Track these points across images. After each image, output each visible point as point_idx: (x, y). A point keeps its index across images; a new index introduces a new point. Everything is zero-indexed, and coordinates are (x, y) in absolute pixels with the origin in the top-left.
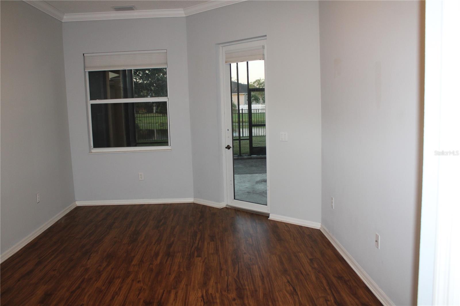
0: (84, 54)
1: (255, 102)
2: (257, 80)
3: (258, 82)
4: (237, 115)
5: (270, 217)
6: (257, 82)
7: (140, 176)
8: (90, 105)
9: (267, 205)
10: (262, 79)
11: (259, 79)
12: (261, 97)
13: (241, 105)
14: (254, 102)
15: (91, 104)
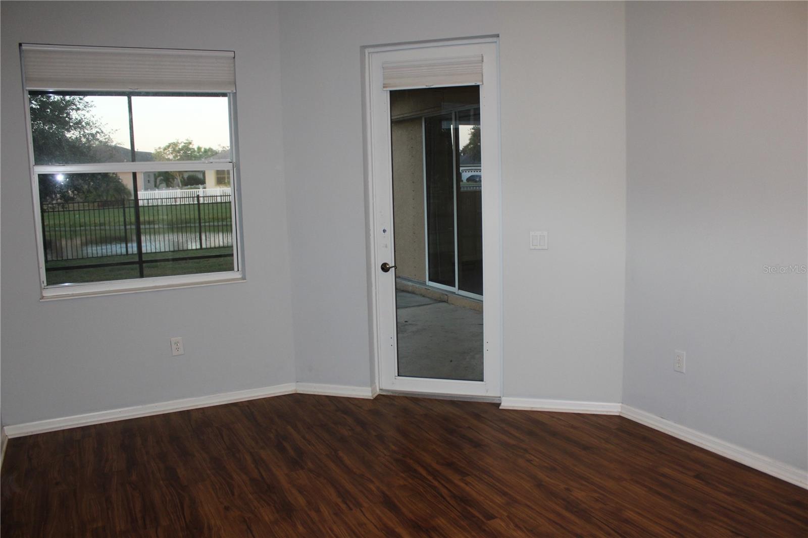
0: (20, 45)
1: (164, 185)
2: (172, 143)
3: (173, 147)
4: (133, 210)
5: (502, 404)
6: (171, 147)
7: (174, 347)
8: (37, 176)
9: (483, 381)
10: (180, 142)
11: (175, 141)
12: (179, 176)
13: (140, 191)
14: (161, 185)
15: (39, 175)
